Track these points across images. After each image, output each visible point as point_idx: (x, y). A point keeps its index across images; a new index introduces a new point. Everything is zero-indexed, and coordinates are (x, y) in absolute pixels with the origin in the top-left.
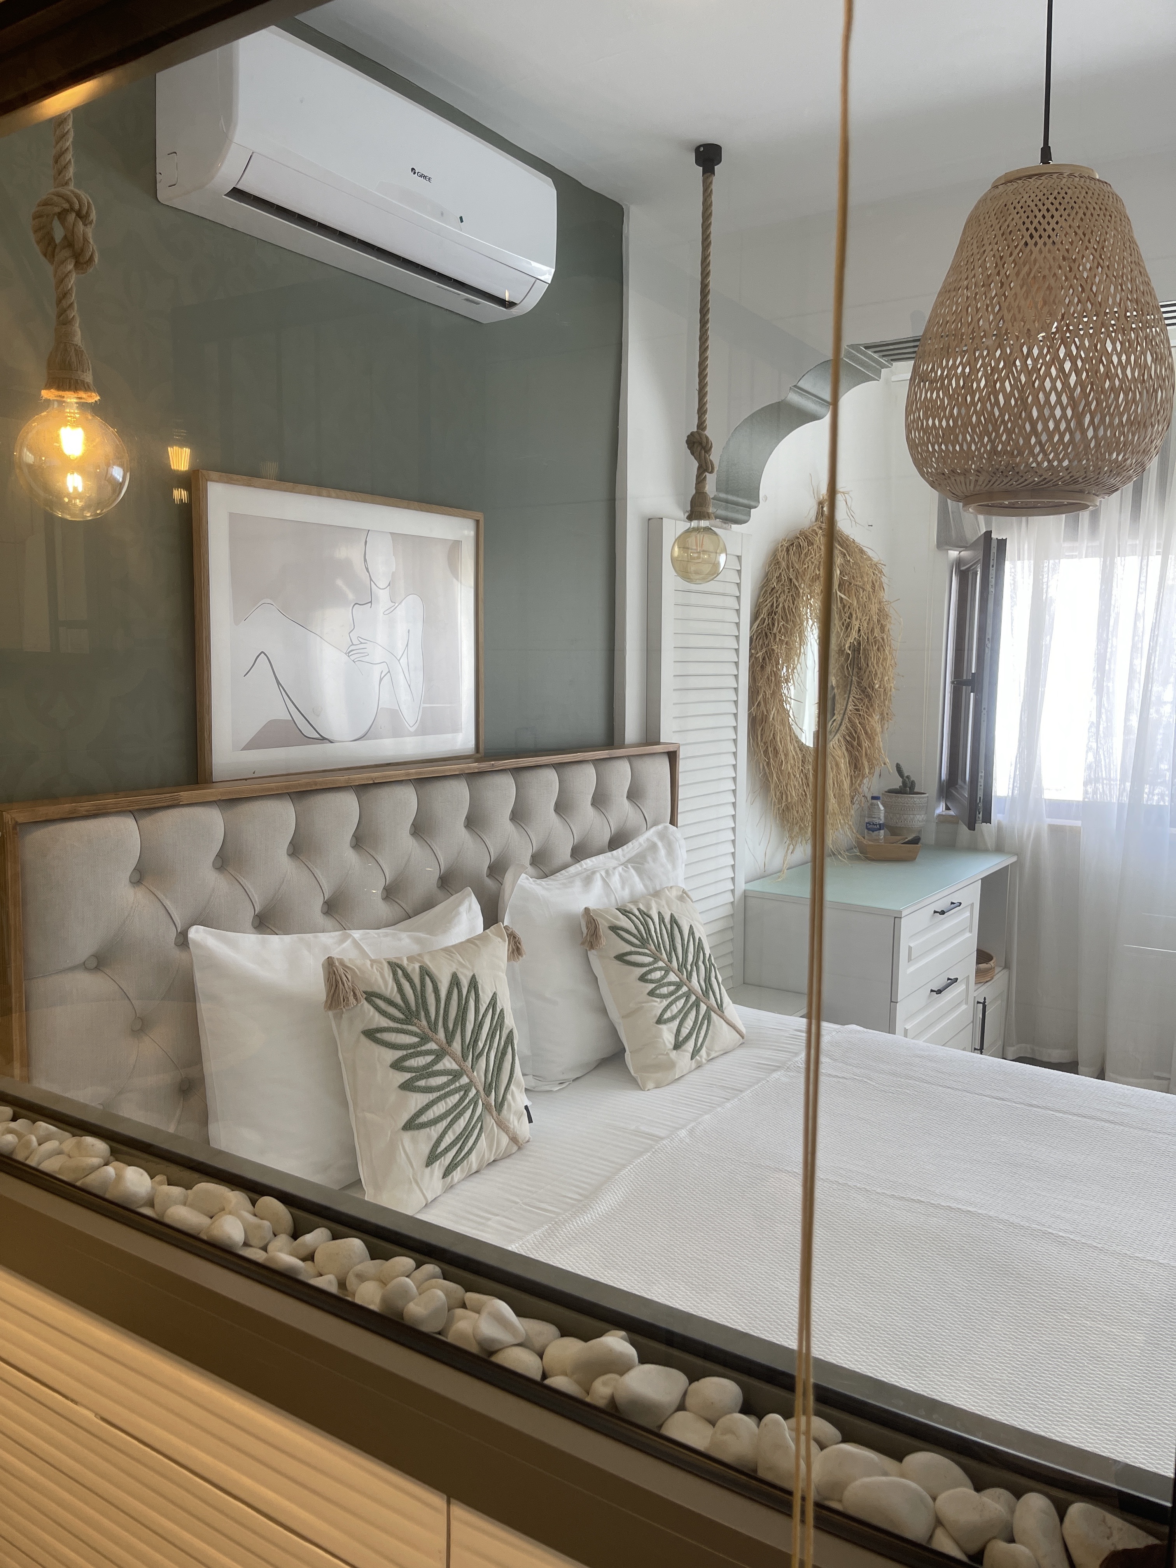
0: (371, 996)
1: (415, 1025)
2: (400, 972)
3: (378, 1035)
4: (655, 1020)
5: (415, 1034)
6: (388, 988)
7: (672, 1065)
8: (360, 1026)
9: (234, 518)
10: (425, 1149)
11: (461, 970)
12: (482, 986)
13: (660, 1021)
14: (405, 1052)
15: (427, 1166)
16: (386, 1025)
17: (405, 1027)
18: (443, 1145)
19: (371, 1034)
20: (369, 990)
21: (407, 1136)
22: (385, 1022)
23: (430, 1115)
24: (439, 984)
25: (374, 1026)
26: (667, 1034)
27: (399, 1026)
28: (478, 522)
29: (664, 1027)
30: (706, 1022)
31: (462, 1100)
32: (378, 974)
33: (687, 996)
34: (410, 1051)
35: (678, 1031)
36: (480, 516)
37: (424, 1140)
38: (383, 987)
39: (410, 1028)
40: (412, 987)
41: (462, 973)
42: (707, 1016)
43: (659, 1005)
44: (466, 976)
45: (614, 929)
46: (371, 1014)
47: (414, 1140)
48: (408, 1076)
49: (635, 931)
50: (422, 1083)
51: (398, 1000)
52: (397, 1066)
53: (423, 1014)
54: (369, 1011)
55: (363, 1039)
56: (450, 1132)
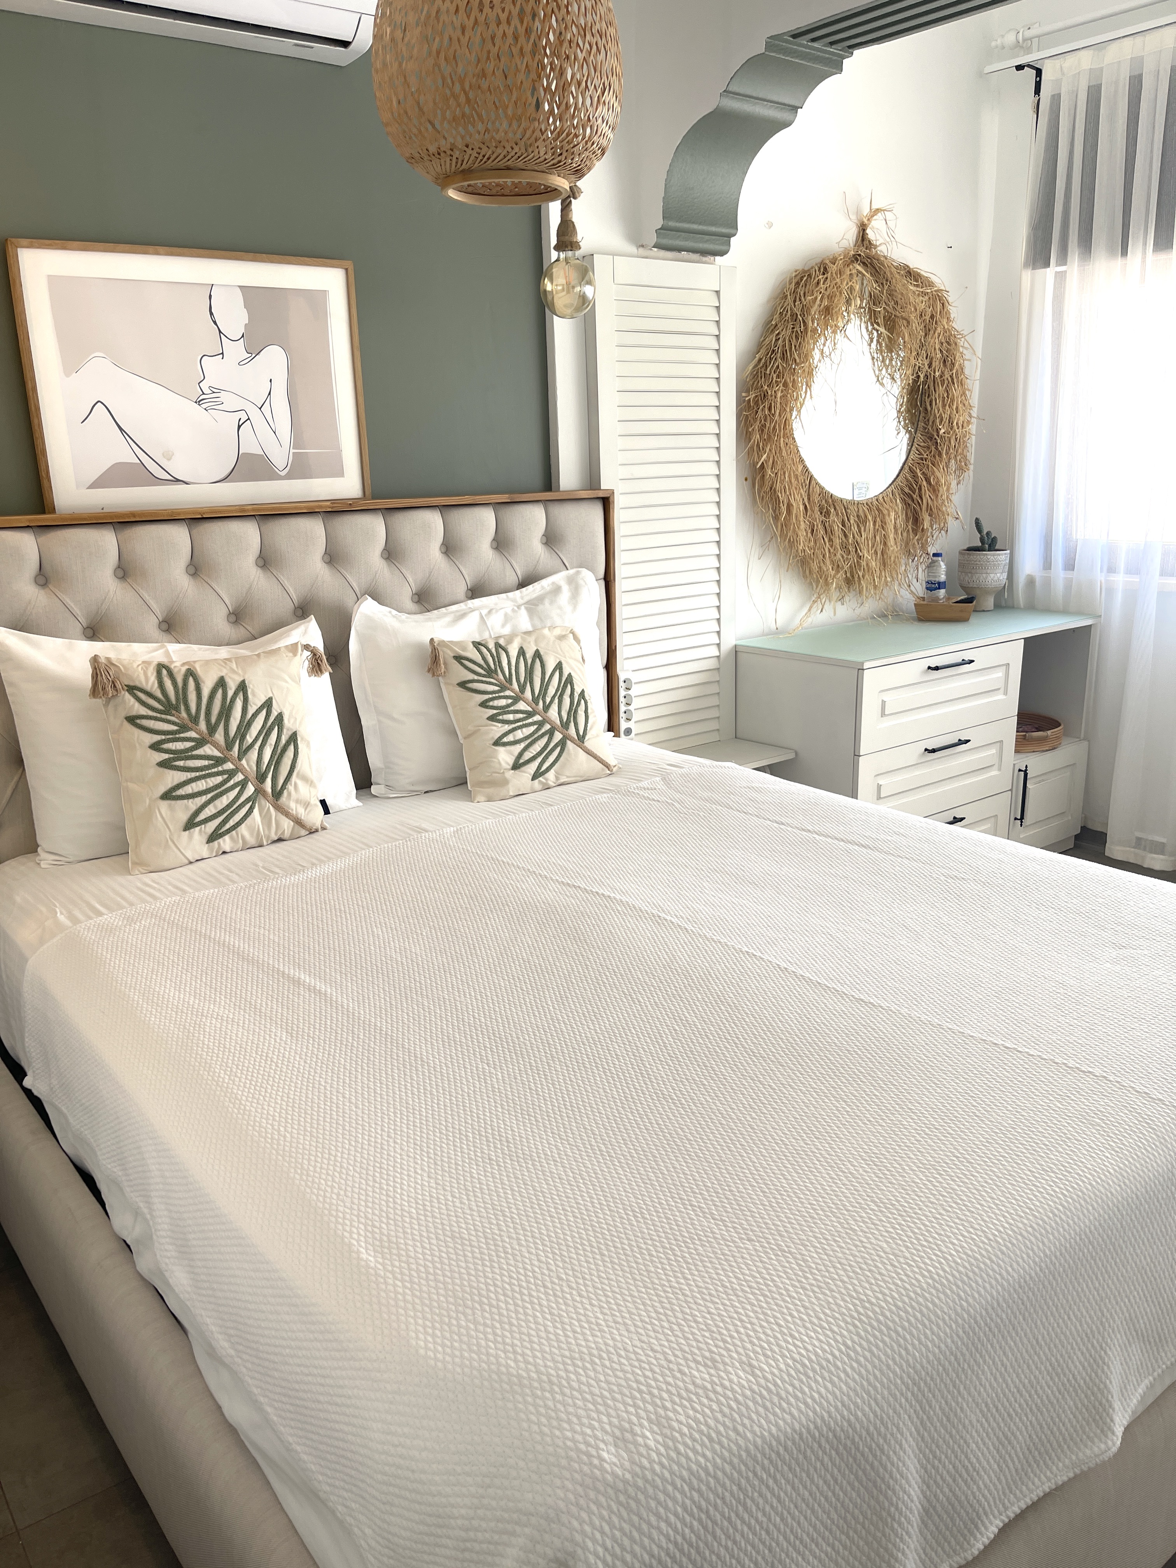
0: (132, 689)
1: (173, 715)
2: (164, 672)
3: (138, 721)
4: (492, 742)
5: (174, 723)
6: (151, 683)
7: (505, 782)
8: (124, 714)
9: (54, 281)
10: (184, 817)
11: (230, 675)
12: (253, 690)
13: (497, 743)
14: (163, 737)
15: (185, 830)
16: (145, 714)
17: (163, 716)
18: (202, 816)
19: (132, 720)
20: (132, 684)
21: (164, 805)
22: (144, 711)
23: (188, 789)
24: (202, 684)
25: (134, 713)
26: (505, 756)
27: (159, 715)
28: (347, 270)
29: (501, 749)
30: (559, 748)
31: (225, 782)
32: (142, 672)
33: (540, 724)
34: (168, 737)
35: (521, 755)
36: (349, 264)
37: (183, 810)
38: (144, 684)
39: (169, 717)
40: (173, 684)
41: (231, 678)
42: (562, 744)
43: (498, 729)
44: (233, 680)
45: (459, 658)
46: (131, 703)
47: (171, 808)
48: (166, 756)
49: (482, 662)
50: (181, 763)
51: (159, 694)
52: (156, 747)
53: (182, 707)
54: (129, 700)
55: (126, 723)
56: (211, 806)
